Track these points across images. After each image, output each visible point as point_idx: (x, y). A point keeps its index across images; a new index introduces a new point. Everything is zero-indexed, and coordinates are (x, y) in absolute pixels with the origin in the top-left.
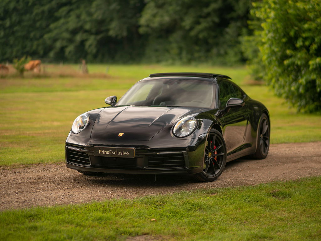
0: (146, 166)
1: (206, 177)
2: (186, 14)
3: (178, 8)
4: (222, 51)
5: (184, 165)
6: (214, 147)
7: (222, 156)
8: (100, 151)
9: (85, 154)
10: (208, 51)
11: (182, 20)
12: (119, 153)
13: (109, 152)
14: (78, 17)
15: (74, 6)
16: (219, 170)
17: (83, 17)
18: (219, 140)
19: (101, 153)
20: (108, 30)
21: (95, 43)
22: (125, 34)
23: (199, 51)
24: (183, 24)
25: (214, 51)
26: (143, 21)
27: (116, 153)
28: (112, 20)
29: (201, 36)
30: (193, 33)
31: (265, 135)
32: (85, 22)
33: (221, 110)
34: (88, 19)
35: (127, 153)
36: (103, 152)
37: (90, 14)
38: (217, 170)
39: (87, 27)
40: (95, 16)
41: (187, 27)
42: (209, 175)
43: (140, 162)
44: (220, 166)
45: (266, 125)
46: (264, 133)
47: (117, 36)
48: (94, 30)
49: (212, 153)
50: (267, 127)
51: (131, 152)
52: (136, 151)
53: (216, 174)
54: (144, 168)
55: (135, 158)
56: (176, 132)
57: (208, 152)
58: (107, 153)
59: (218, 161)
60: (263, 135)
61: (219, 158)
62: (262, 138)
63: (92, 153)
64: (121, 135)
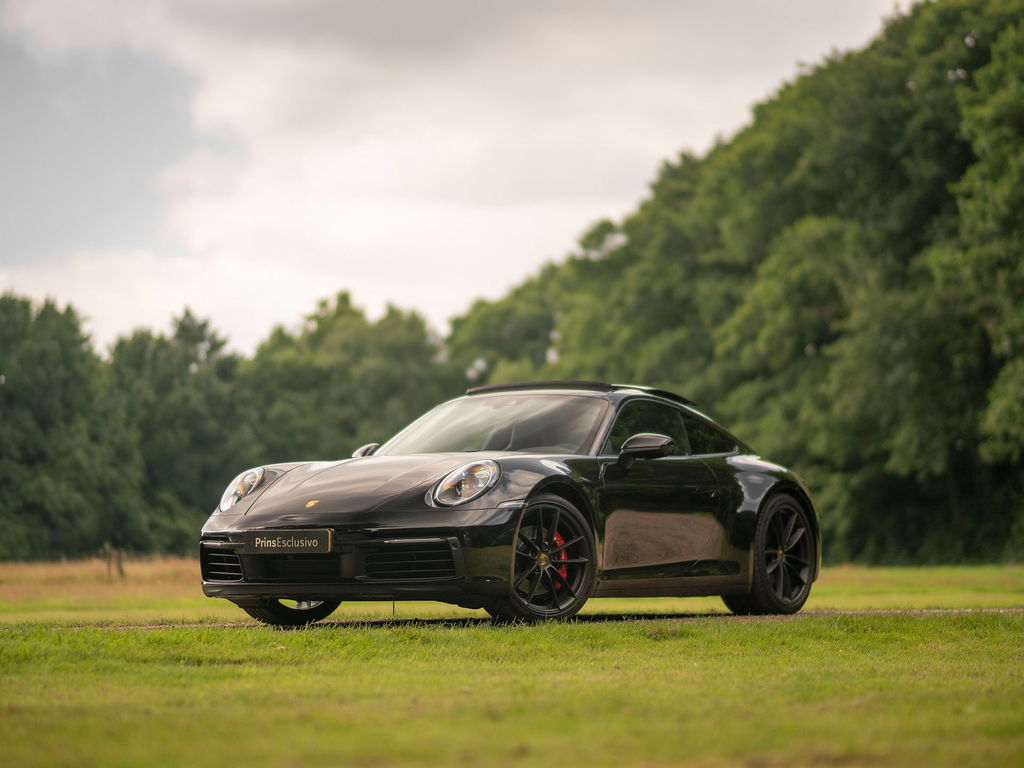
0: (360, 575)
5: (453, 573)
6: (558, 540)
7: (583, 565)
8: (258, 541)
9: (234, 553)
12: (297, 544)
13: (276, 543)
14: (791, 415)
15: (779, 381)
16: (572, 600)
17: (807, 413)
18: (570, 522)
19: (259, 545)
20: (885, 456)
21: (843, 499)
22: (939, 466)
26: (992, 419)
27: (290, 543)
28: (896, 421)
31: (794, 551)
32: (813, 430)
34: (819, 419)
35: (315, 543)
36: (263, 544)
37: (824, 405)
38: (565, 600)
39: (818, 446)
40: (837, 409)
42: (537, 608)
43: (347, 563)
44: (576, 591)
45: (797, 526)
46: (787, 545)
47: (914, 474)
48: (839, 458)
49: (550, 556)
50: (801, 532)
51: (323, 539)
52: (334, 537)
53: (562, 608)
54: (357, 577)
55: (332, 552)
56: (442, 495)
57: (536, 553)
58: (273, 544)
59: (571, 578)
60: (786, 553)
61: (573, 570)
62: (784, 560)
63: (242, 546)
64: (311, 504)
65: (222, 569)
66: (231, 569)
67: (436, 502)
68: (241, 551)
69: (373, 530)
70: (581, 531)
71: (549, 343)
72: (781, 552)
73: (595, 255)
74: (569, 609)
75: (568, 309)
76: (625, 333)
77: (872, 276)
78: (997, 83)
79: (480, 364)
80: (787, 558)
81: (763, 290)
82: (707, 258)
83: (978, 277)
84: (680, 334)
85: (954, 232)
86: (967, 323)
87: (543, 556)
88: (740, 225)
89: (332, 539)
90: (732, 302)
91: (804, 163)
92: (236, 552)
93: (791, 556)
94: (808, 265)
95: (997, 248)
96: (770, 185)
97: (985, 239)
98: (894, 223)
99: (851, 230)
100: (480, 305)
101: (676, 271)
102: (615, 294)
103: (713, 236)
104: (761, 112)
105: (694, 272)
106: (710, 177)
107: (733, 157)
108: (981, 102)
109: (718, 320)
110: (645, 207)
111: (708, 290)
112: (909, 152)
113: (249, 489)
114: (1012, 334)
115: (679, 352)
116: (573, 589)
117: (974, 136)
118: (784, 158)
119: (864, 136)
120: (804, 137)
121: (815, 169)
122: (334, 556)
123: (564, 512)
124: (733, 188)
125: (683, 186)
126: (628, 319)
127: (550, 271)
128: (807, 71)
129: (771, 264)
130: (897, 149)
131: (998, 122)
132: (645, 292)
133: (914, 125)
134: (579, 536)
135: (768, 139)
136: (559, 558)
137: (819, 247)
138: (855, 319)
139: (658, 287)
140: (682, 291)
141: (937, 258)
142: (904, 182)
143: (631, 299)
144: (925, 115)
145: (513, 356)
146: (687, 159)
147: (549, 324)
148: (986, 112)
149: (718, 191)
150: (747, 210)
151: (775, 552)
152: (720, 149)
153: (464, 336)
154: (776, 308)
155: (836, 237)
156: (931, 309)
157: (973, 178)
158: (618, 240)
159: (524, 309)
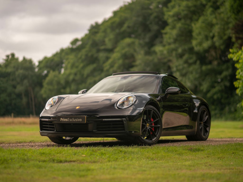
0: (95, 130)
1: (144, 142)
2: (203, 80)
3: (197, 76)
4: (233, 109)
5: (124, 130)
6: (152, 120)
7: (159, 127)
8: (61, 119)
9: (52, 123)
10: (222, 109)
11: (201, 85)
12: (74, 120)
13: (68, 120)
16: (156, 138)
18: (155, 114)
23: (215, 109)
24: (202, 88)
25: (227, 109)
27: (72, 120)
29: (215, 97)
30: (209, 95)
31: (205, 122)
33: (162, 96)
35: (81, 120)
36: (63, 120)
38: (154, 138)
41: (205, 90)
42: (147, 140)
43: (90, 127)
45: (206, 115)
46: (204, 120)
49: (149, 124)
50: (207, 117)
51: (83, 118)
52: (87, 118)
53: (153, 140)
54: (94, 131)
55: (86, 123)
56: (119, 105)
57: (146, 123)
58: (66, 120)
59: (155, 131)
60: (204, 123)
61: (156, 129)
62: (203, 125)
63: (56, 121)
64: (78, 108)
65: (47, 127)
66: (50, 127)
67: (118, 107)
68: (55, 122)
69: (98, 116)
70: (158, 117)
71: (62, 67)
72: (202, 122)
73: (75, 47)
74: (155, 140)
75: (67, 59)
76: (82, 65)
77: (142, 52)
78: (173, 7)
79: (45, 72)
80: (204, 124)
81: (116, 55)
82: (102, 47)
83: (168, 52)
84: (95, 65)
85: (161, 42)
86: (164, 64)
87: (148, 124)
88: (110, 40)
89: (86, 119)
90: (108, 58)
91: (125, 26)
92: (53, 122)
93: (205, 124)
94: (127, 49)
95: (173, 46)
96: (117, 31)
97: (169, 44)
98: (147, 40)
99: (137, 41)
100: (45, 58)
101: (94, 50)
102: (79, 56)
103: (103, 43)
104: (115, 13)
105: (99, 51)
106: (102, 28)
107: (109, 24)
108: (170, 11)
109: (104, 62)
110: (86, 35)
111: (102, 55)
112: (151, 23)
113: (55, 103)
114: (177, 67)
115: (94, 70)
116: (156, 134)
117: (168, 19)
118: (121, 24)
119: (140, 19)
120: (126, 19)
121: (129, 27)
122: (87, 124)
123: (154, 111)
124: (109, 31)
125: (96, 30)
126: (83, 61)
127: (62, 50)
128: (127, 4)
129: (117, 49)
130: (148, 23)
131: (174, 16)
132: (87, 55)
133: (152, 17)
134: (158, 118)
135: (117, 20)
136: (152, 125)
137: (129, 45)
138: (138, 62)
139: (90, 54)
140: (95, 55)
141: (158, 48)
142: (149, 31)
143: (83, 57)
144: (155, 14)
145: (54, 70)
146: (97, 24)
147: (62, 63)
148: (171, 13)
149: (105, 31)
150: (112, 36)
151: (201, 122)
152: (105, 22)
153: (42, 65)
154: (119, 59)
155: (133, 43)
156: (156, 60)
157: (167, 29)
158: (79, 43)
159: (56, 59)
